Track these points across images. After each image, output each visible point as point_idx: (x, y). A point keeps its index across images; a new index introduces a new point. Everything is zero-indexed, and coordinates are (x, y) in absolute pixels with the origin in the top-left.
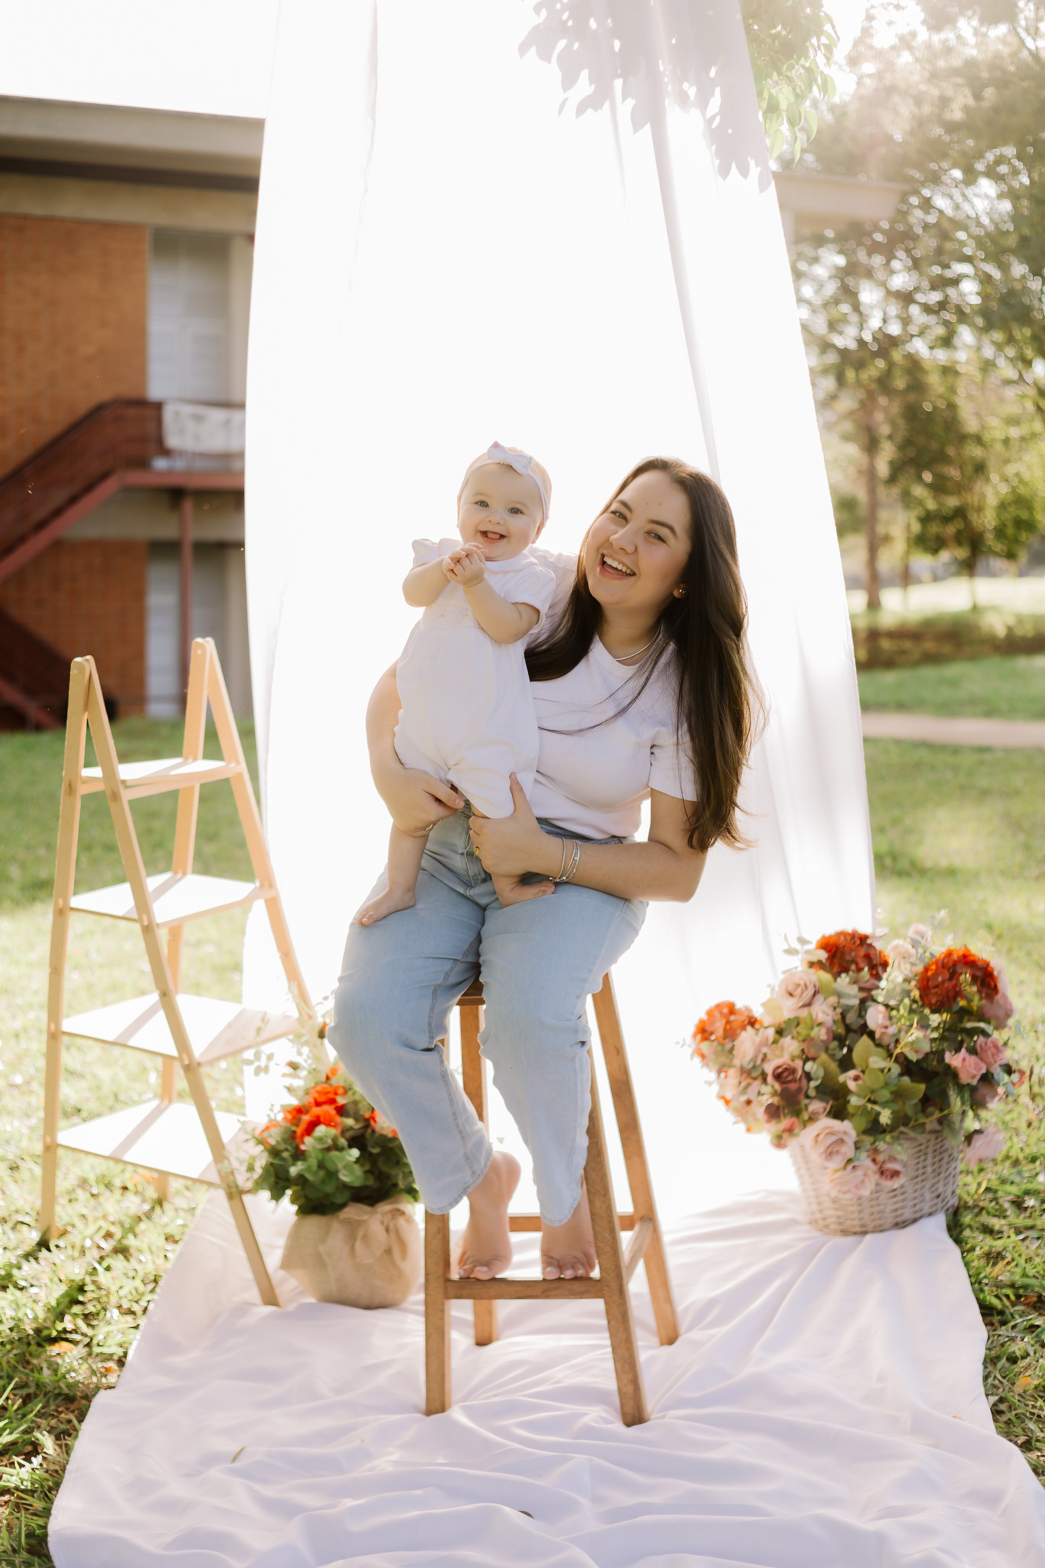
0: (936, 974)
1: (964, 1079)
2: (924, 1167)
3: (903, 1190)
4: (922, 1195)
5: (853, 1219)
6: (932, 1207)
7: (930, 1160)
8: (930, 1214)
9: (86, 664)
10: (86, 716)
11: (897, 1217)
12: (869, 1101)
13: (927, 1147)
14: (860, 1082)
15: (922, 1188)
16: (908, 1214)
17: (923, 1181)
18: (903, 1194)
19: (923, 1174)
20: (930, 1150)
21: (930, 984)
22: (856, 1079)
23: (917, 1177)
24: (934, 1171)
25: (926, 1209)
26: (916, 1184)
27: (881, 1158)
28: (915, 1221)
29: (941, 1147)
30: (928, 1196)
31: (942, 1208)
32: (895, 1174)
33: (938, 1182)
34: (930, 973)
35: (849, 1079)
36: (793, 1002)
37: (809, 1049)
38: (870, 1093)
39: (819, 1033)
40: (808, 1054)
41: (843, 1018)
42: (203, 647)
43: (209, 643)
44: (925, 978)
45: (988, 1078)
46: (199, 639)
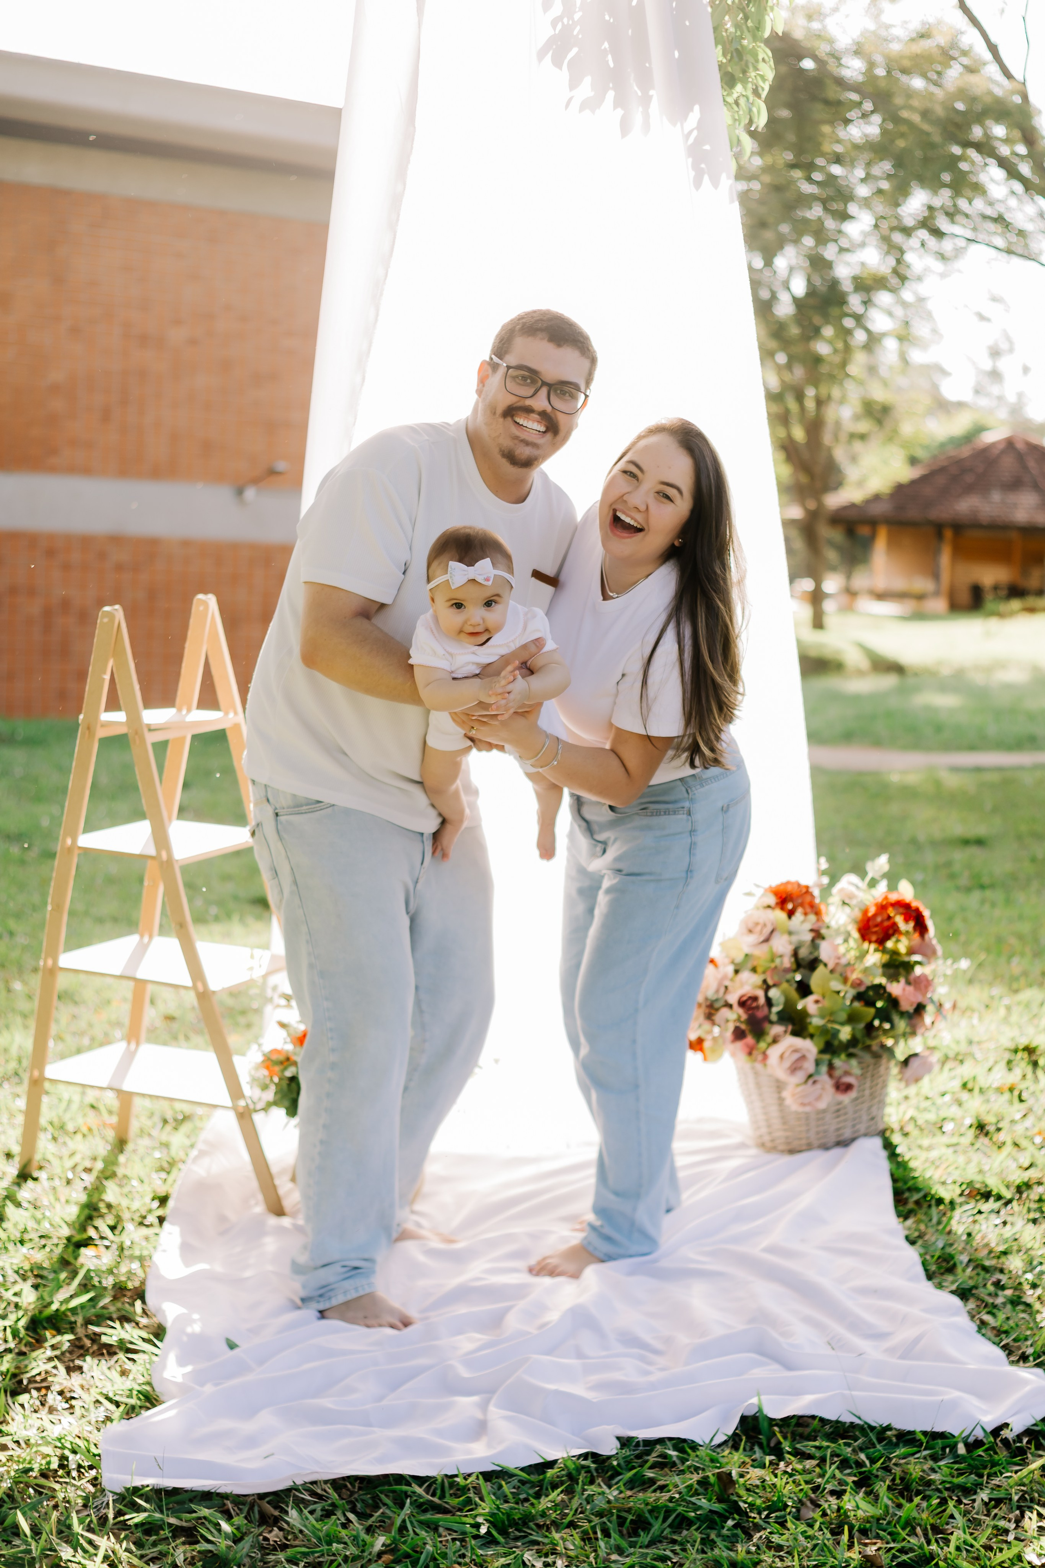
0: (875, 915)
1: (904, 1006)
5: (800, 1139)
6: (867, 1128)
7: (868, 1084)
8: (866, 1135)
9: (116, 613)
10: (111, 663)
11: (839, 1136)
12: (829, 1021)
14: (820, 1005)
16: (847, 1134)
17: (862, 1103)
18: (845, 1114)
19: (863, 1096)
20: (869, 1074)
21: (871, 923)
22: (817, 1002)
23: (857, 1099)
24: (871, 1094)
25: (863, 1131)
26: (857, 1105)
27: (838, 1073)
28: (855, 1140)
29: (878, 1072)
30: (865, 1118)
31: (875, 1130)
32: (848, 1087)
33: (874, 1105)
34: (870, 914)
35: (808, 1004)
36: (752, 939)
37: (772, 978)
38: (829, 1015)
39: (782, 963)
40: (770, 982)
41: (795, 954)
42: (205, 604)
43: (211, 600)
44: (866, 919)
45: (920, 1009)
46: (200, 596)
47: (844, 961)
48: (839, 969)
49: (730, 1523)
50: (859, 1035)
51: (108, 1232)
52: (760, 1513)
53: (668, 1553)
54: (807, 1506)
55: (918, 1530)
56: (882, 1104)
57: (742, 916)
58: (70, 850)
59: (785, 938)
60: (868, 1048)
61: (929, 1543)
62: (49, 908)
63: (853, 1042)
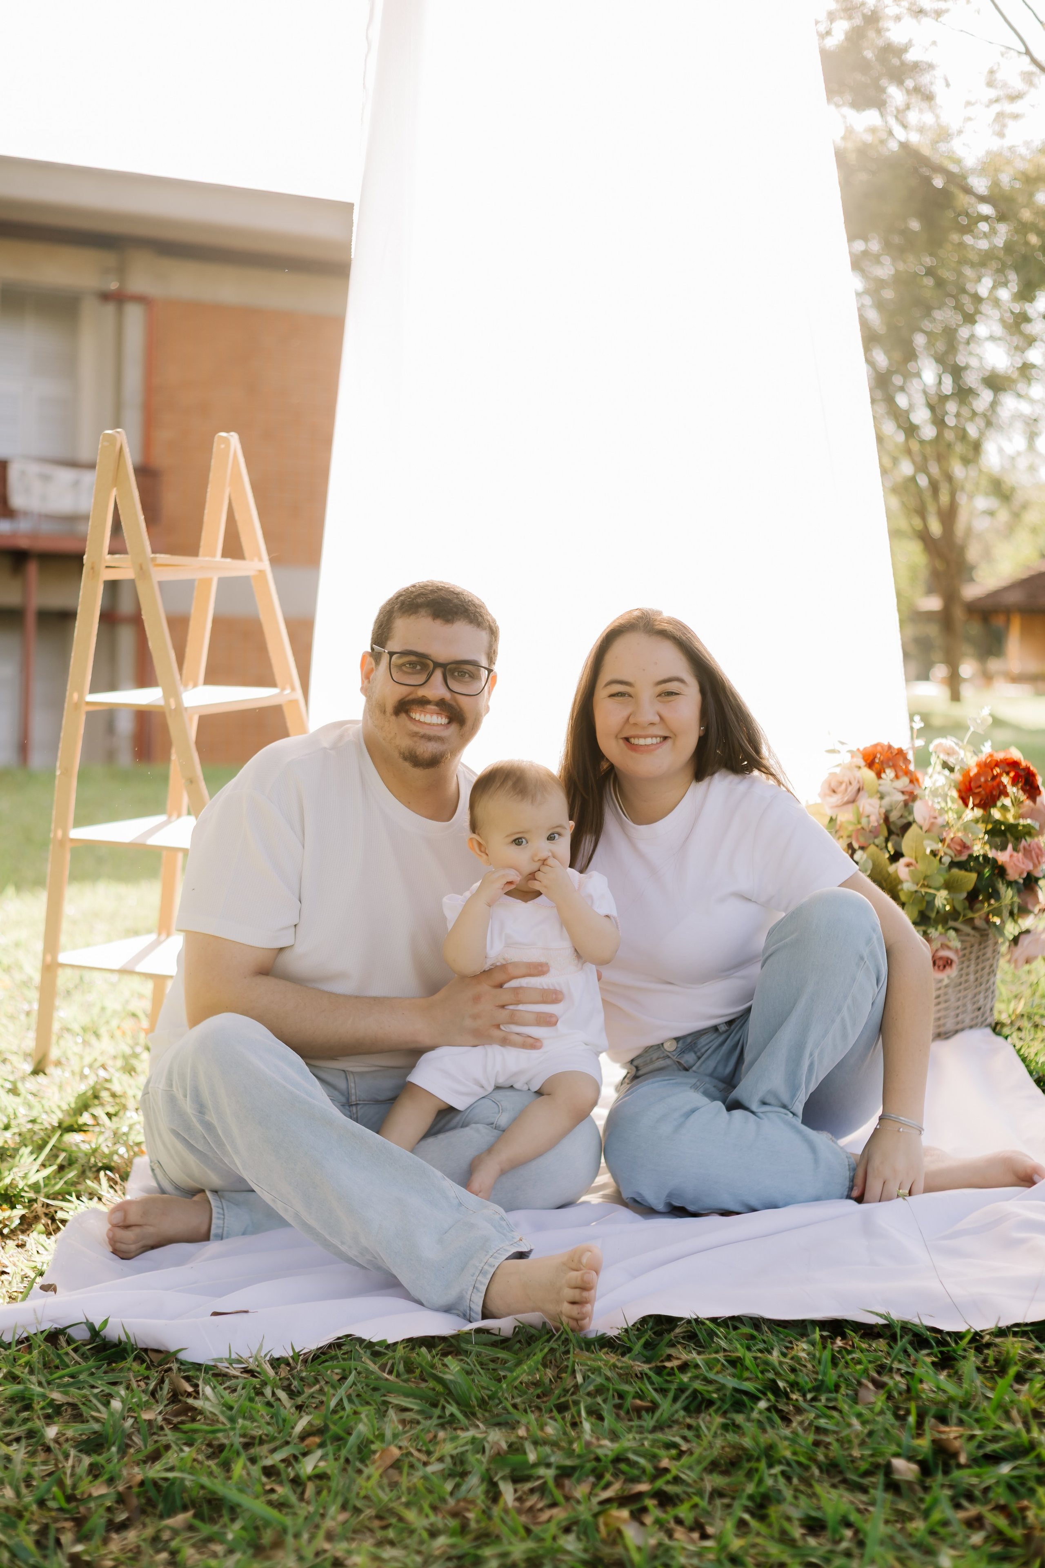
0: (978, 775)
1: (1013, 874)
2: (968, 974)
3: (946, 997)
4: (964, 1005)
6: (972, 1019)
7: (972, 968)
8: (971, 1027)
9: (117, 435)
10: (114, 492)
11: (939, 1026)
12: (923, 886)
13: (971, 953)
14: (912, 868)
15: (965, 997)
16: (950, 1025)
17: (966, 989)
18: (946, 1001)
19: (966, 981)
20: (973, 956)
21: (972, 784)
22: (908, 865)
23: (960, 984)
24: (976, 980)
25: (967, 1022)
26: (960, 991)
28: (956, 1032)
29: (984, 955)
30: (970, 1007)
31: (982, 1023)
32: (948, 963)
33: (979, 993)
34: (972, 774)
35: (900, 869)
36: (835, 799)
37: (857, 840)
38: (925, 881)
39: (869, 822)
40: (856, 846)
41: (886, 819)
42: (227, 441)
43: (234, 438)
44: (968, 779)
45: (1030, 883)
46: (223, 434)
47: (940, 821)
48: (935, 830)
49: (763, 1404)
50: (959, 907)
51: (105, 1119)
52: (804, 1396)
53: (678, 1440)
54: (867, 1387)
55: (1014, 1413)
56: (990, 992)
57: (824, 776)
58: (77, 706)
59: (875, 801)
60: (970, 922)
61: (1028, 1431)
62: (58, 773)
63: (954, 914)
